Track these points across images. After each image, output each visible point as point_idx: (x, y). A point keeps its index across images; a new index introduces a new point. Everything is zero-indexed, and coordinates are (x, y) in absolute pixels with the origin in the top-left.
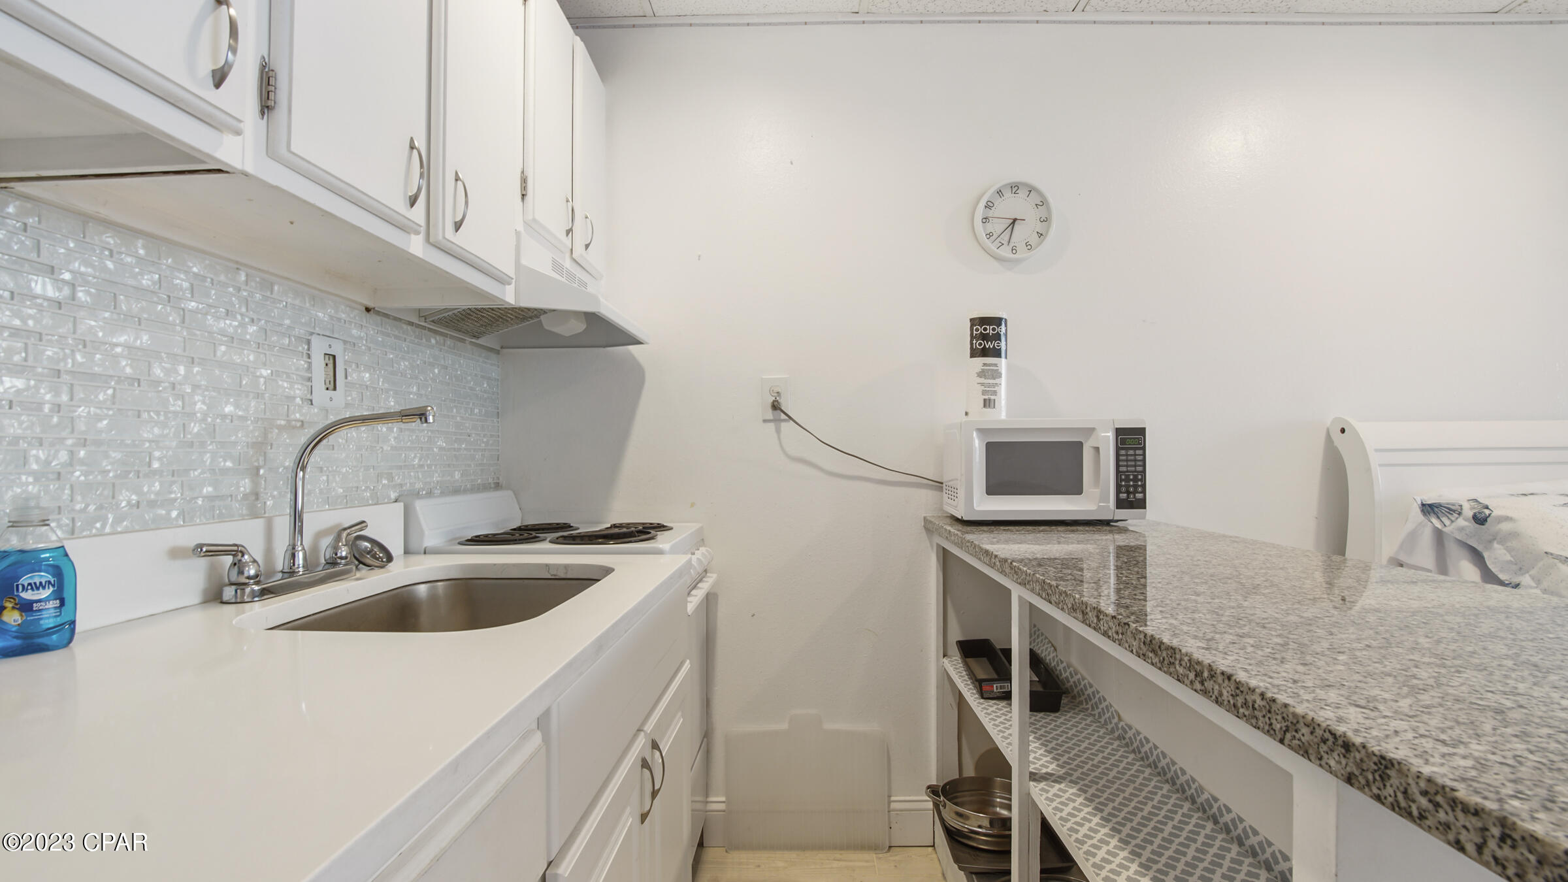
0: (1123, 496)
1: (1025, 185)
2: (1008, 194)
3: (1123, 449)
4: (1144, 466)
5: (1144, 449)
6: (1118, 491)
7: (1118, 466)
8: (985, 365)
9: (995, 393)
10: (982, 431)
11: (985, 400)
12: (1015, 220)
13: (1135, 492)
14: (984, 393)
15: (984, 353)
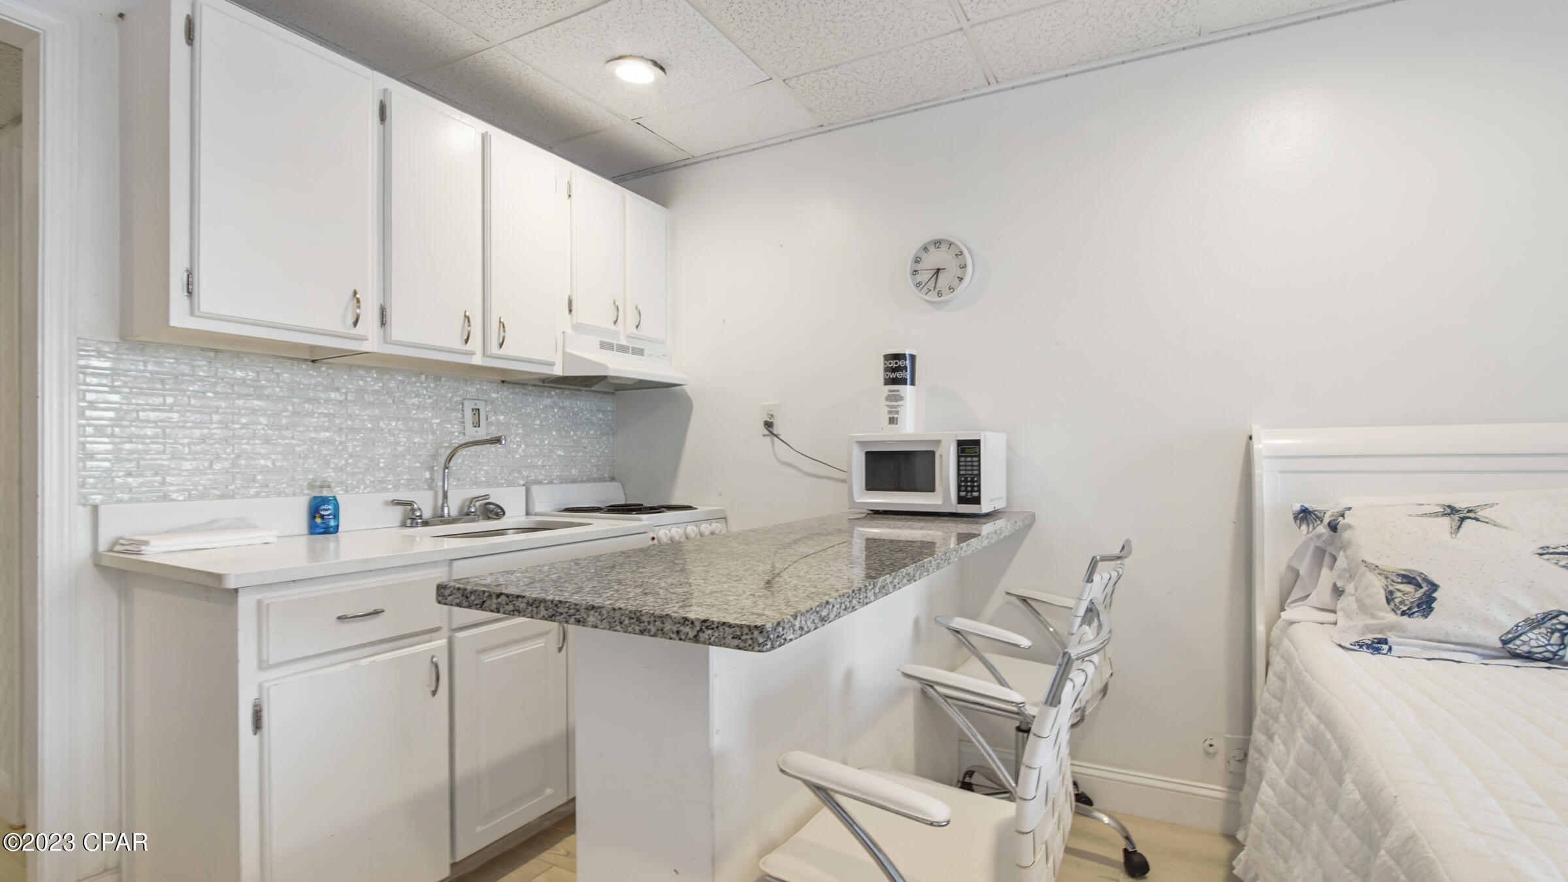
0: (963, 494)
1: (946, 241)
2: (932, 249)
3: (963, 456)
4: (979, 470)
5: (979, 456)
6: (959, 490)
7: (959, 470)
8: (890, 391)
9: (897, 412)
10: (861, 443)
11: (890, 418)
12: (938, 270)
13: (972, 491)
14: (890, 412)
15: (894, 381)
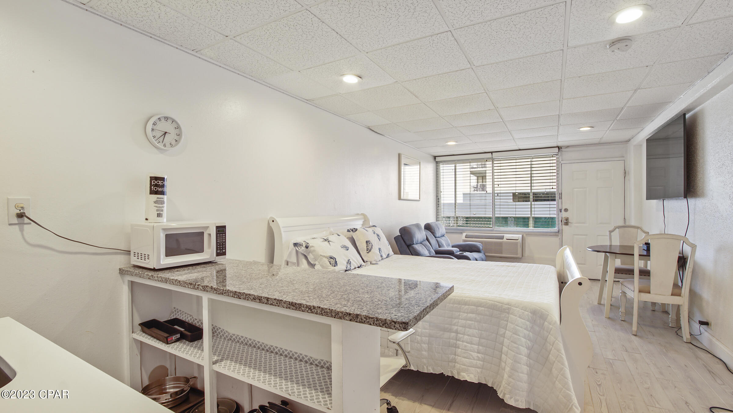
0: (219, 251)
1: (171, 118)
2: (163, 120)
3: (218, 234)
4: (225, 240)
5: (225, 233)
6: (217, 250)
7: (217, 240)
8: (158, 198)
9: (162, 211)
10: (164, 230)
11: (158, 214)
12: (166, 133)
13: (223, 249)
14: (157, 210)
15: (156, 193)
